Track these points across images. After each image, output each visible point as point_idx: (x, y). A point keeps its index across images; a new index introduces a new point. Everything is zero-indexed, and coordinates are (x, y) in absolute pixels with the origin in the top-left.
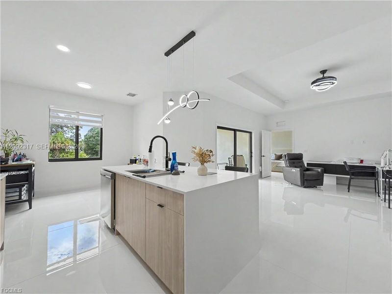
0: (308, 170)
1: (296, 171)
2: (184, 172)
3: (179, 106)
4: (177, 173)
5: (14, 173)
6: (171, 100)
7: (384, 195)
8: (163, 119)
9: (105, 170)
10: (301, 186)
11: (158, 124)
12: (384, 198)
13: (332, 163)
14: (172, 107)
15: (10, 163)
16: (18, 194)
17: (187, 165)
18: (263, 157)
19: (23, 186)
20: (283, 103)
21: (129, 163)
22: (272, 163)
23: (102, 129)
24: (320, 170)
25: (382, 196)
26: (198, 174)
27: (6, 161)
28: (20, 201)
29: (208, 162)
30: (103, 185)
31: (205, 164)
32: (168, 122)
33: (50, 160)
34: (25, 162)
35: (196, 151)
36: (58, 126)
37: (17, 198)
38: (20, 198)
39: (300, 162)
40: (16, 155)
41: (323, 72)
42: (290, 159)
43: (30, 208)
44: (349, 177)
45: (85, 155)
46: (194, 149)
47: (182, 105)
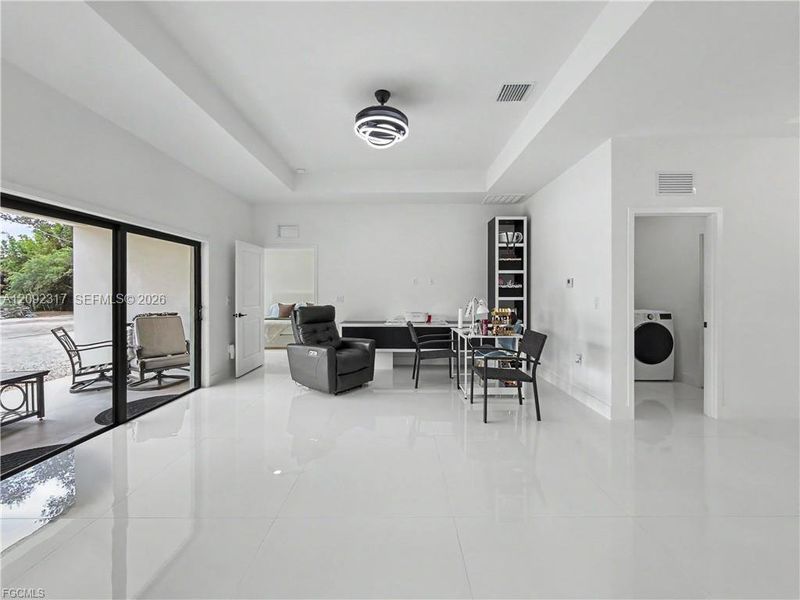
0: (345, 346)
1: (318, 354)
7: (470, 389)
10: (330, 393)
12: (469, 393)
13: (387, 325)
18: (237, 319)
20: (294, 174)
22: (270, 327)
24: (367, 345)
25: (466, 390)
39: (328, 329)
41: (383, 95)
42: (306, 323)
44: (414, 350)
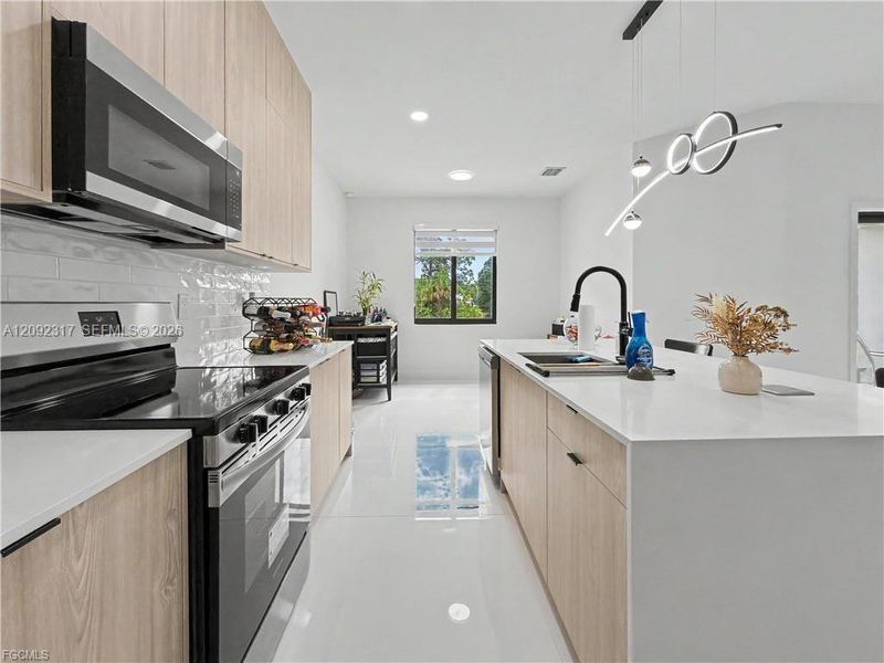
2: (671, 372)
3: (667, 173)
4: (646, 376)
5: (371, 340)
6: (642, 162)
8: (619, 219)
9: (487, 349)
11: (607, 234)
14: (646, 181)
15: (369, 324)
16: (375, 373)
17: (702, 349)
19: (382, 362)
21: (551, 332)
23: (495, 258)
26: (720, 389)
27: (363, 320)
28: (377, 386)
29: (763, 349)
30: (482, 379)
31: (752, 356)
32: (634, 225)
33: (417, 321)
34: (385, 323)
35: (713, 310)
36: (439, 259)
37: (374, 379)
38: (378, 381)
40: (376, 311)
43: (390, 399)
45: (479, 311)
46: (705, 305)
47: (673, 167)
